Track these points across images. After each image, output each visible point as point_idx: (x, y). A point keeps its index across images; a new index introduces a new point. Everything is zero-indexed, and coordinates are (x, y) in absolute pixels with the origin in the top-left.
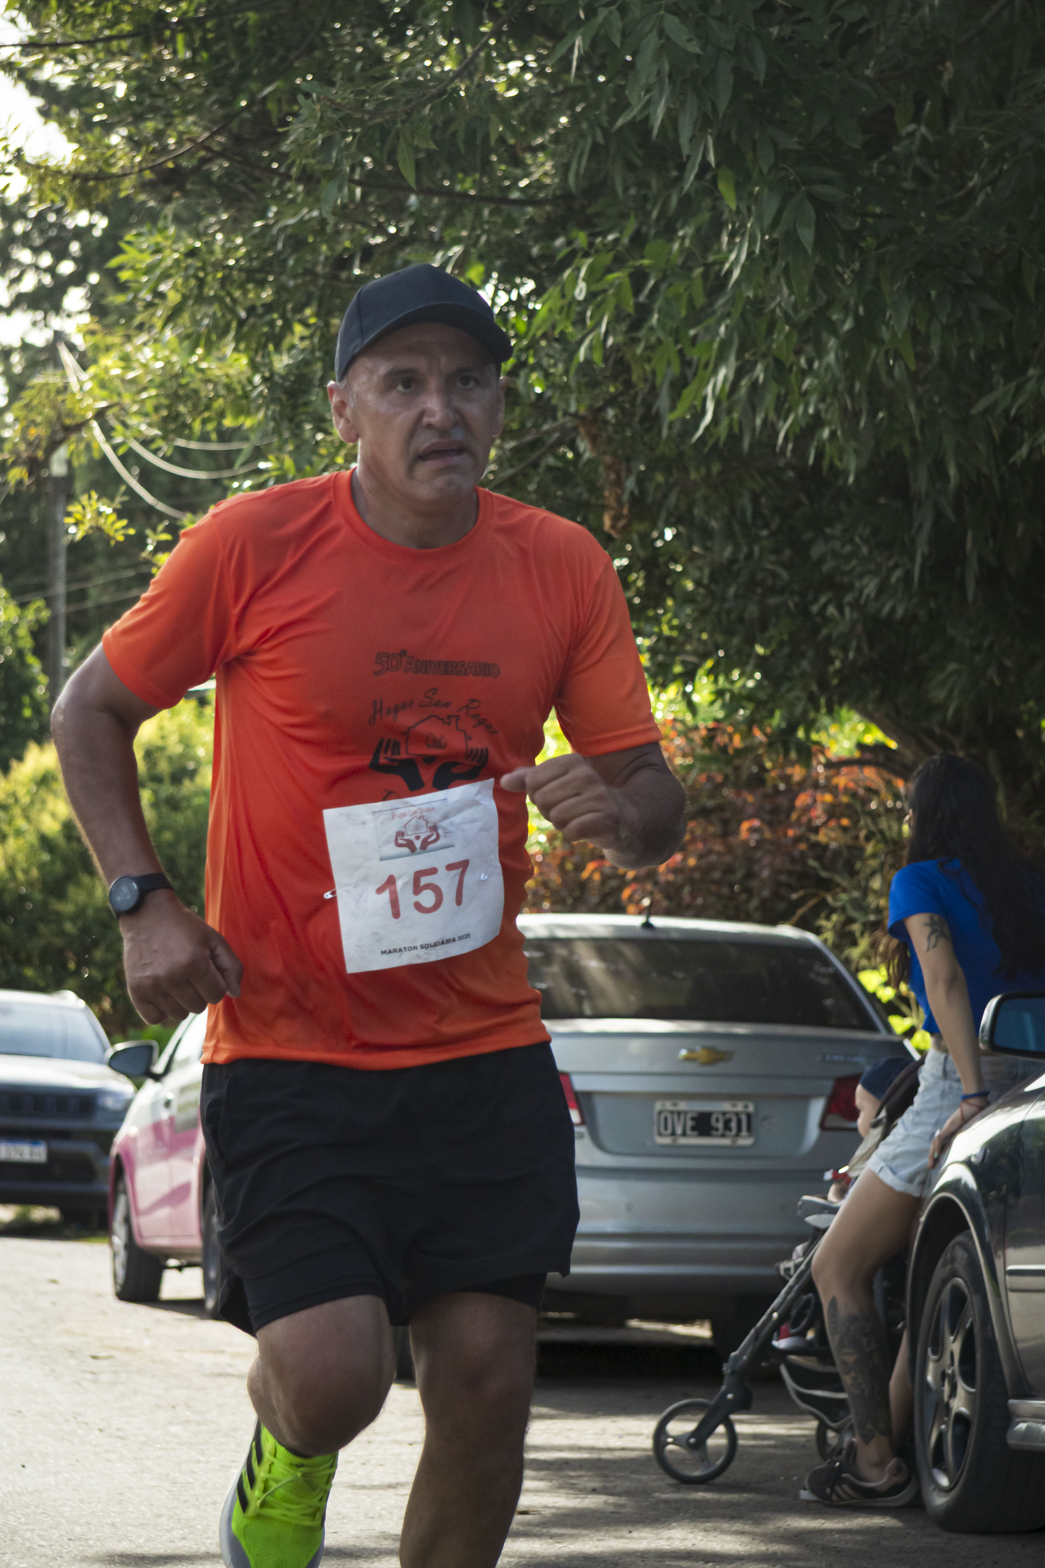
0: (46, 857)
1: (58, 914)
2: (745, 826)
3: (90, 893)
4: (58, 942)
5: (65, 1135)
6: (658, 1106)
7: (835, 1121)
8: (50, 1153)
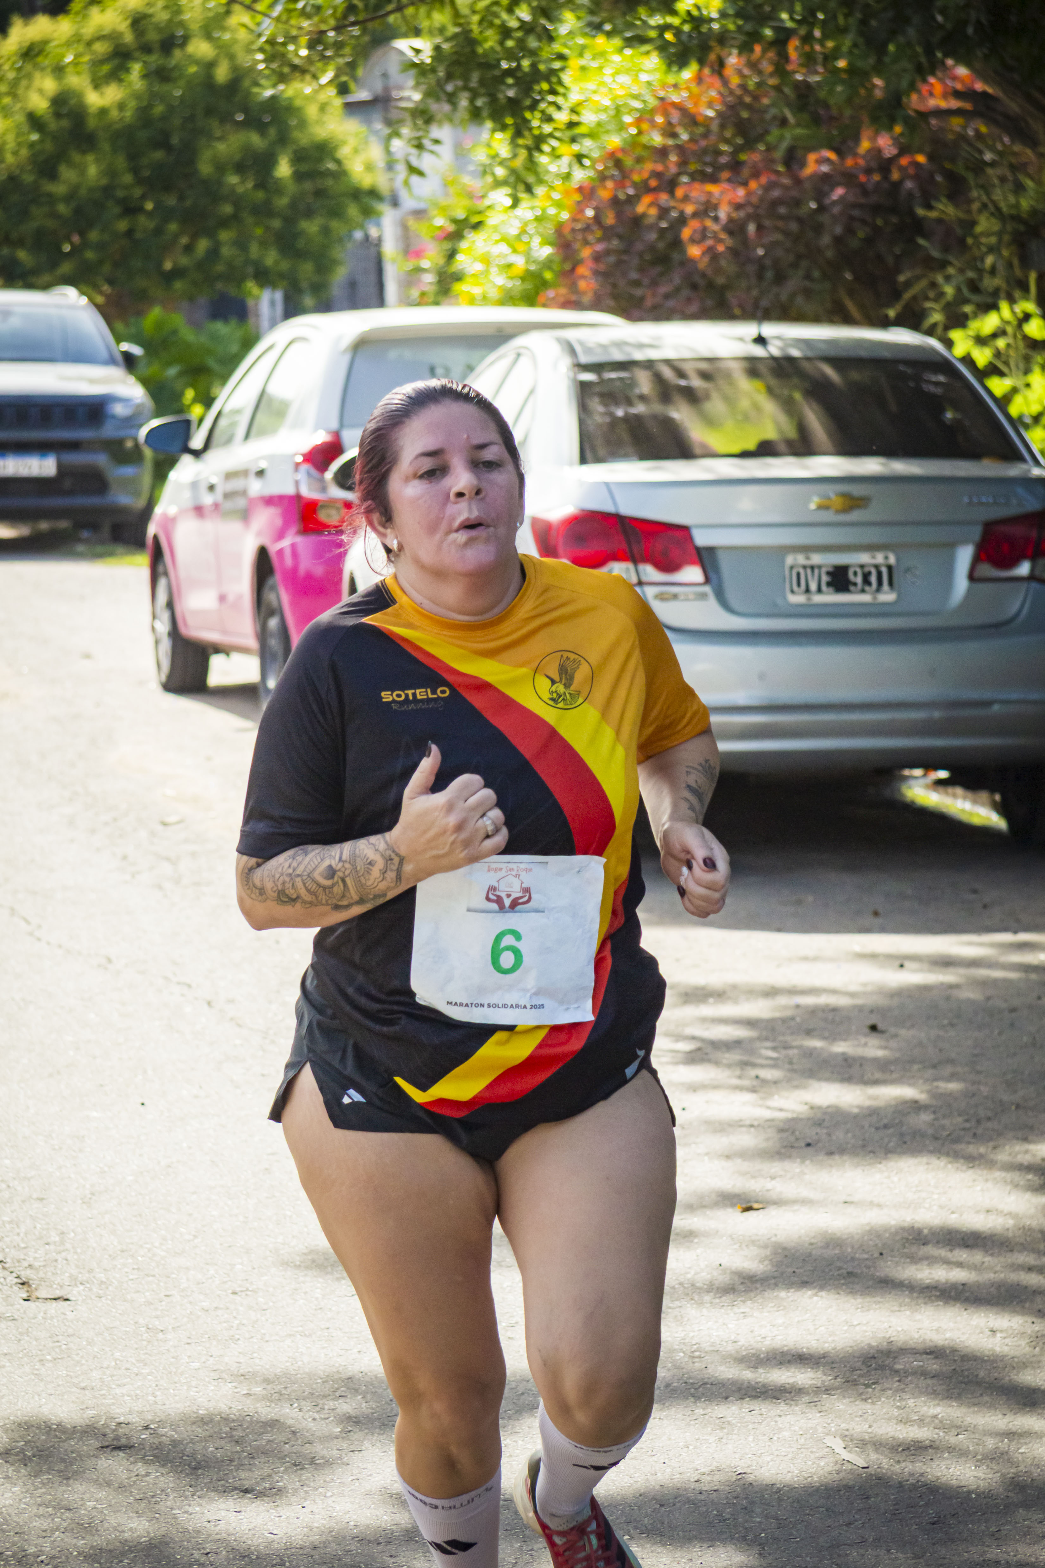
0: (35, 137)
1: (50, 195)
2: (812, 157)
3: (83, 172)
4: (50, 224)
5: (74, 446)
6: (790, 560)
7: (986, 570)
8: (60, 466)
